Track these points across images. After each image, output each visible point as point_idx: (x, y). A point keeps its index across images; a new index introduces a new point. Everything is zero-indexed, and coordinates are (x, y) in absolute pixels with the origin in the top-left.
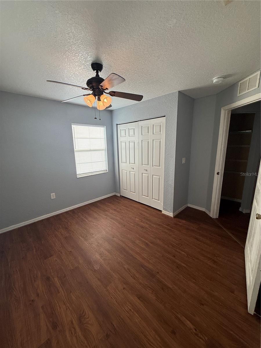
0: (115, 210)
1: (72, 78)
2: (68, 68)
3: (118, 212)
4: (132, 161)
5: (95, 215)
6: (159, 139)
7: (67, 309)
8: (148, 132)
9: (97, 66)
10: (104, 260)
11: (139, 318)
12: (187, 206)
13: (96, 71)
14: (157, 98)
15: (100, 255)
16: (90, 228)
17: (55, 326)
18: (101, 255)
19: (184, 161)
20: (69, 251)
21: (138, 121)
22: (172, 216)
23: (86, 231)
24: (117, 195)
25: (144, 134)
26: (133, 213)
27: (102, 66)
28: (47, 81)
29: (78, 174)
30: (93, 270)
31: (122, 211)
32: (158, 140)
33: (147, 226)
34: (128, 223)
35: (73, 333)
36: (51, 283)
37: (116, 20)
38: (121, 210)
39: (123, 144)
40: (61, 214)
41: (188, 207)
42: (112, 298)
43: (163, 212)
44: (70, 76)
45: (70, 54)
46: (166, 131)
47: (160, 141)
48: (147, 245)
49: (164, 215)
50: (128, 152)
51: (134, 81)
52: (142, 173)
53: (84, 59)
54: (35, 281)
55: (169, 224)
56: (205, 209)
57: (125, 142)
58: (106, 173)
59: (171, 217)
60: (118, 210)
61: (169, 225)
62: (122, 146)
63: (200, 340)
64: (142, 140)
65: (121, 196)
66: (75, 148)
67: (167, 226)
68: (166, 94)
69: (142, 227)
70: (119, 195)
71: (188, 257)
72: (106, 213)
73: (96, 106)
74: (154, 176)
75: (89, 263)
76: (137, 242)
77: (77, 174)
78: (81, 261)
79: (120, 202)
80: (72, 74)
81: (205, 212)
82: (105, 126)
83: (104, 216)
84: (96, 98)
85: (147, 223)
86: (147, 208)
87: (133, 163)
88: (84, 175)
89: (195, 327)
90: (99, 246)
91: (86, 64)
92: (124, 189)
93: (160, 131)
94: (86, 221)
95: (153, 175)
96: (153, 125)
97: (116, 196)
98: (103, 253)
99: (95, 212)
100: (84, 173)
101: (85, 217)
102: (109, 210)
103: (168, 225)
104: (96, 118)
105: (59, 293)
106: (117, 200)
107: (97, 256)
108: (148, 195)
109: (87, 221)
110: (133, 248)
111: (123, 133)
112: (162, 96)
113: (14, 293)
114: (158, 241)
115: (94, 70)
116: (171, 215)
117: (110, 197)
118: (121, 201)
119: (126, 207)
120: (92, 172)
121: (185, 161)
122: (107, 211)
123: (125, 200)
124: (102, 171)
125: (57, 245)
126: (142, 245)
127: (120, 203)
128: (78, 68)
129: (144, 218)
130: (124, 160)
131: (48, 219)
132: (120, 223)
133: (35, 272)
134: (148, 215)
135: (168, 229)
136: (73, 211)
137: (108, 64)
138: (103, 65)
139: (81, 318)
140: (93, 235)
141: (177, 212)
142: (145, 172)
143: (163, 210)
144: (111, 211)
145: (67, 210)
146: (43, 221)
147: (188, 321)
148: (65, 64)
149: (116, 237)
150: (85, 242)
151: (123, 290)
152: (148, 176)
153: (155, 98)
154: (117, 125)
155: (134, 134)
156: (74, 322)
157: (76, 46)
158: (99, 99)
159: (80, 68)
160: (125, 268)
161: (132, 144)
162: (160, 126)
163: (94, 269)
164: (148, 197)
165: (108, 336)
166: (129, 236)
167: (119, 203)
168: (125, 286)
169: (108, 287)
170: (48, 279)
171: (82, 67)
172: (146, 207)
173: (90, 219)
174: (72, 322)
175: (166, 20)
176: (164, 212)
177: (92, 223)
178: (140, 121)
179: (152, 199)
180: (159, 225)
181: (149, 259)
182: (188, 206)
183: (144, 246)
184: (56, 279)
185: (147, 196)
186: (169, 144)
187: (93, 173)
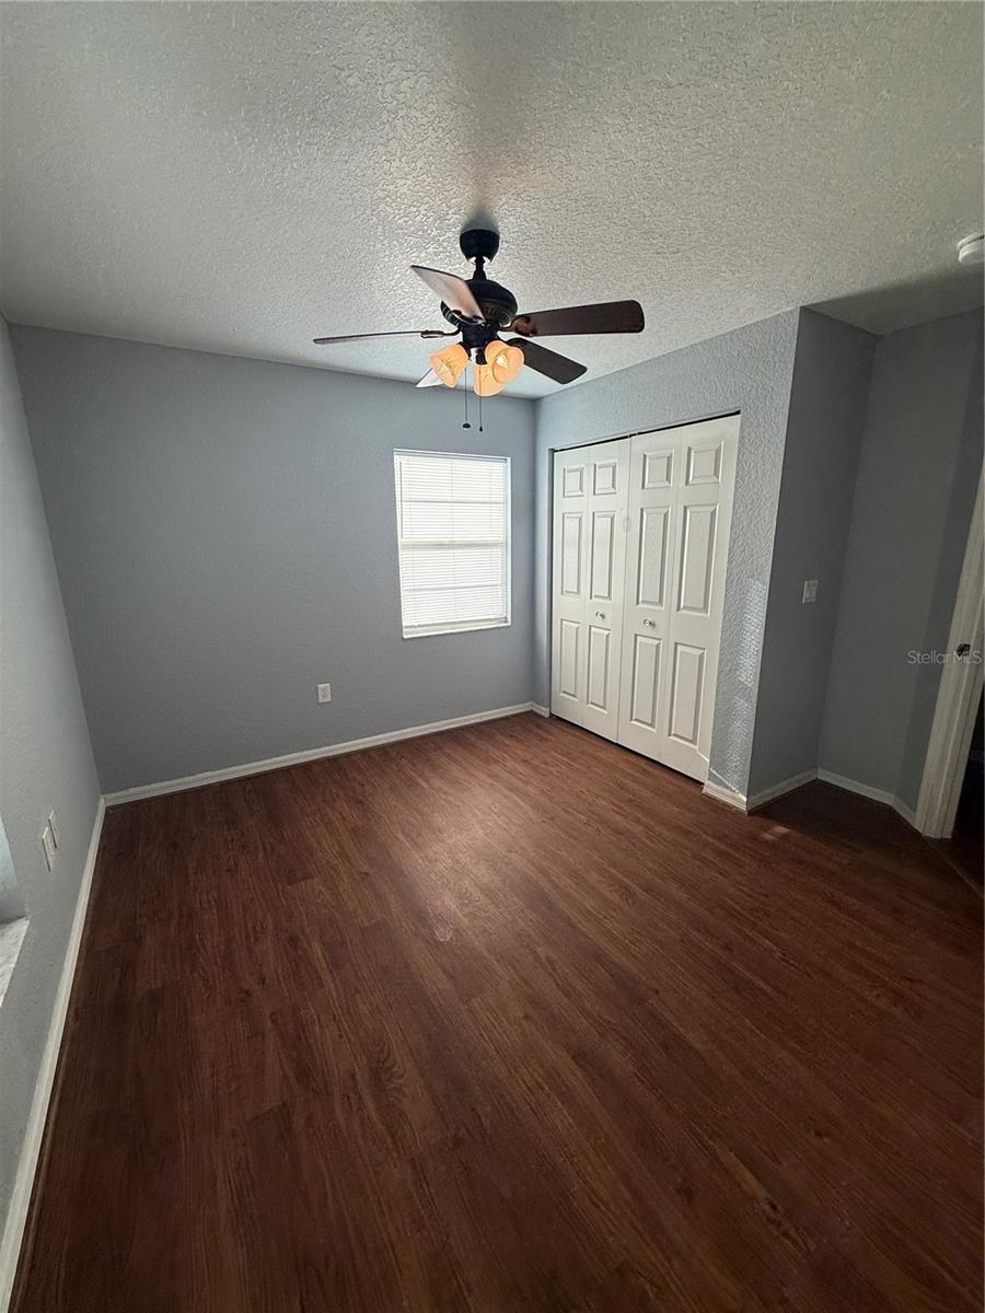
0: (525, 761)
1: (399, 291)
2: (386, 259)
3: (536, 769)
4: (600, 587)
5: (456, 771)
6: (710, 505)
7: (341, 1036)
8: (668, 479)
9: (480, 242)
10: (470, 915)
11: (569, 1118)
12: (813, 778)
13: (474, 259)
14: (711, 340)
15: (460, 898)
16: (433, 812)
17: (303, 1074)
18: (463, 897)
19: (809, 593)
20: (360, 873)
21: (631, 436)
22: (744, 808)
23: (419, 817)
24: (538, 712)
25: (651, 485)
26: (590, 778)
27: (498, 238)
29: (407, 627)
30: (431, 942)
31: (551, 768)
32: (706, 508)
33: (638, 829)
34: (566, 811)
35: (355, 1108)
36: (300, 953)
37: (538, 74)
38: (546, 763)
39: (572, 526)
40: (348, 755)
41: (817, 779)
42: (482, 1035)
43: (705, 790)
44: (393, 283)
45: (389, 209)
46: (737, 472)
47: (713, 513)
48: (628, 893)
49: (712, 802)
50: (586, 552)
51: (615, 282)
52: (636, 635)
53: (435, 220)
54: (257, 939)
55: (727, 833)
56: (893, 796)
57: (579, 515)
58: (503, 627)
59: (739, 812)
60: (536, 762)
61: (726, 836)
62: (567, 529)
63: (786, 1241)
64: (642, 510)
65: (551, 715)
66: (399, 537)
67: (719, 839)
68: (749, 323)
69: (619, 832)
70: (544, 712)
71: (787, 962)
72: (496, 769)
73: (470, 383)
74: (680, 648)
75: (421, 917)
76: (593, 877)
77: (404, 624)
78: (394, 910)
79: (546, 736)
80: (398, 276)
81: (896, 808)
82: (509, 459)
83: (483, 777)
84: (470, 355)
85: (637, 821)
86: (645, 767)
87: (603, 597)
88: (426, 631)
89: (770, 1197)
90: (456, 871)
91: (441, 239)
92: (565, 692)
93: (716, 473)
94: (422, 787)
95: (676, 644)
96: (690, 449)
97: (535, 714)
98: (468, 895)
99: (456, 761)
100: (427, 625)
101: (422, 775)
102: (504, 759)
103: (723, 838)
104: (467, 426)
105: (321, 986)
106: (536, 730)
107: (449, 903)
108: (653, 720)
109: (425, 785)
110: (574, 894)
111: (572, 481)
112: (731, 333)
113: (201, 959)
114: (673, 889)
115: (468, 257)
116: (740, 800)
117: (513, 716)
118: (551, 734)
119: (567, 755)
120: (454, 623)
121: (814, 594)
122: (496, 762)
123: (568, 733)
124: (491, 620)
125: (326, 847)
126: (611, 891)
127: (547, 739)
128: (416, 254)
129: (630, 800)
130: (571, 585)
131: (306, 767)
132: (537, 807)
133: (260, 914)
134: (646, 794)
135: (720, 853)
136: (383, 750)
137: (517, 229)
138: (501, 236)
139: (380, 1071)
140: (441, 833)
141: (767, 794)
142: (647, 630)
143: (707, 782)
144: (510, 764)
145: (368, 746)
146: (293, 772)
147: (747, 1172)
148: (374, 246)
149: (517, 852)
150: (413, 852)
151: (524, 1023)
152: (658, 646)
153: (700, 343)
154: (553, 451)
155: (613, 486)
156: (358, 1077)
157: (409, 182)
158: (481, 360)
159: (423, 255)
160: (537, 958)
161: (603, 525)
162: (718, 452)
163: (435, 941)
164: (652, 725)
165: (458, 1142)
166: (564, 853)
167: (542, 739)
168: (531, 1011)
169: (473, 1000)
170: (293, 941)
171: (431, 250)
172: (643, 763)
173: (437, 783)
174: (353, 1077)
175: (725, 41)
176: (710, 788)
177: (443, 796)
178: (640, 433)
179: (669, 735)
180: (687, 833)
181: (627, 942)
182: (820, 778)
183: (615, 898)
184: (316, 947)
185: (647, 724)
186: (748, 525)
187: (457, 626)
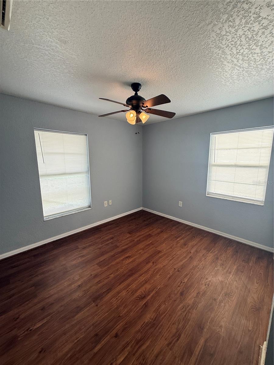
13: (134, 90)
28: (99, 98)
58: (260, 205)
88: (217, 196)
124: (252, 200)
